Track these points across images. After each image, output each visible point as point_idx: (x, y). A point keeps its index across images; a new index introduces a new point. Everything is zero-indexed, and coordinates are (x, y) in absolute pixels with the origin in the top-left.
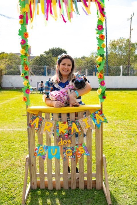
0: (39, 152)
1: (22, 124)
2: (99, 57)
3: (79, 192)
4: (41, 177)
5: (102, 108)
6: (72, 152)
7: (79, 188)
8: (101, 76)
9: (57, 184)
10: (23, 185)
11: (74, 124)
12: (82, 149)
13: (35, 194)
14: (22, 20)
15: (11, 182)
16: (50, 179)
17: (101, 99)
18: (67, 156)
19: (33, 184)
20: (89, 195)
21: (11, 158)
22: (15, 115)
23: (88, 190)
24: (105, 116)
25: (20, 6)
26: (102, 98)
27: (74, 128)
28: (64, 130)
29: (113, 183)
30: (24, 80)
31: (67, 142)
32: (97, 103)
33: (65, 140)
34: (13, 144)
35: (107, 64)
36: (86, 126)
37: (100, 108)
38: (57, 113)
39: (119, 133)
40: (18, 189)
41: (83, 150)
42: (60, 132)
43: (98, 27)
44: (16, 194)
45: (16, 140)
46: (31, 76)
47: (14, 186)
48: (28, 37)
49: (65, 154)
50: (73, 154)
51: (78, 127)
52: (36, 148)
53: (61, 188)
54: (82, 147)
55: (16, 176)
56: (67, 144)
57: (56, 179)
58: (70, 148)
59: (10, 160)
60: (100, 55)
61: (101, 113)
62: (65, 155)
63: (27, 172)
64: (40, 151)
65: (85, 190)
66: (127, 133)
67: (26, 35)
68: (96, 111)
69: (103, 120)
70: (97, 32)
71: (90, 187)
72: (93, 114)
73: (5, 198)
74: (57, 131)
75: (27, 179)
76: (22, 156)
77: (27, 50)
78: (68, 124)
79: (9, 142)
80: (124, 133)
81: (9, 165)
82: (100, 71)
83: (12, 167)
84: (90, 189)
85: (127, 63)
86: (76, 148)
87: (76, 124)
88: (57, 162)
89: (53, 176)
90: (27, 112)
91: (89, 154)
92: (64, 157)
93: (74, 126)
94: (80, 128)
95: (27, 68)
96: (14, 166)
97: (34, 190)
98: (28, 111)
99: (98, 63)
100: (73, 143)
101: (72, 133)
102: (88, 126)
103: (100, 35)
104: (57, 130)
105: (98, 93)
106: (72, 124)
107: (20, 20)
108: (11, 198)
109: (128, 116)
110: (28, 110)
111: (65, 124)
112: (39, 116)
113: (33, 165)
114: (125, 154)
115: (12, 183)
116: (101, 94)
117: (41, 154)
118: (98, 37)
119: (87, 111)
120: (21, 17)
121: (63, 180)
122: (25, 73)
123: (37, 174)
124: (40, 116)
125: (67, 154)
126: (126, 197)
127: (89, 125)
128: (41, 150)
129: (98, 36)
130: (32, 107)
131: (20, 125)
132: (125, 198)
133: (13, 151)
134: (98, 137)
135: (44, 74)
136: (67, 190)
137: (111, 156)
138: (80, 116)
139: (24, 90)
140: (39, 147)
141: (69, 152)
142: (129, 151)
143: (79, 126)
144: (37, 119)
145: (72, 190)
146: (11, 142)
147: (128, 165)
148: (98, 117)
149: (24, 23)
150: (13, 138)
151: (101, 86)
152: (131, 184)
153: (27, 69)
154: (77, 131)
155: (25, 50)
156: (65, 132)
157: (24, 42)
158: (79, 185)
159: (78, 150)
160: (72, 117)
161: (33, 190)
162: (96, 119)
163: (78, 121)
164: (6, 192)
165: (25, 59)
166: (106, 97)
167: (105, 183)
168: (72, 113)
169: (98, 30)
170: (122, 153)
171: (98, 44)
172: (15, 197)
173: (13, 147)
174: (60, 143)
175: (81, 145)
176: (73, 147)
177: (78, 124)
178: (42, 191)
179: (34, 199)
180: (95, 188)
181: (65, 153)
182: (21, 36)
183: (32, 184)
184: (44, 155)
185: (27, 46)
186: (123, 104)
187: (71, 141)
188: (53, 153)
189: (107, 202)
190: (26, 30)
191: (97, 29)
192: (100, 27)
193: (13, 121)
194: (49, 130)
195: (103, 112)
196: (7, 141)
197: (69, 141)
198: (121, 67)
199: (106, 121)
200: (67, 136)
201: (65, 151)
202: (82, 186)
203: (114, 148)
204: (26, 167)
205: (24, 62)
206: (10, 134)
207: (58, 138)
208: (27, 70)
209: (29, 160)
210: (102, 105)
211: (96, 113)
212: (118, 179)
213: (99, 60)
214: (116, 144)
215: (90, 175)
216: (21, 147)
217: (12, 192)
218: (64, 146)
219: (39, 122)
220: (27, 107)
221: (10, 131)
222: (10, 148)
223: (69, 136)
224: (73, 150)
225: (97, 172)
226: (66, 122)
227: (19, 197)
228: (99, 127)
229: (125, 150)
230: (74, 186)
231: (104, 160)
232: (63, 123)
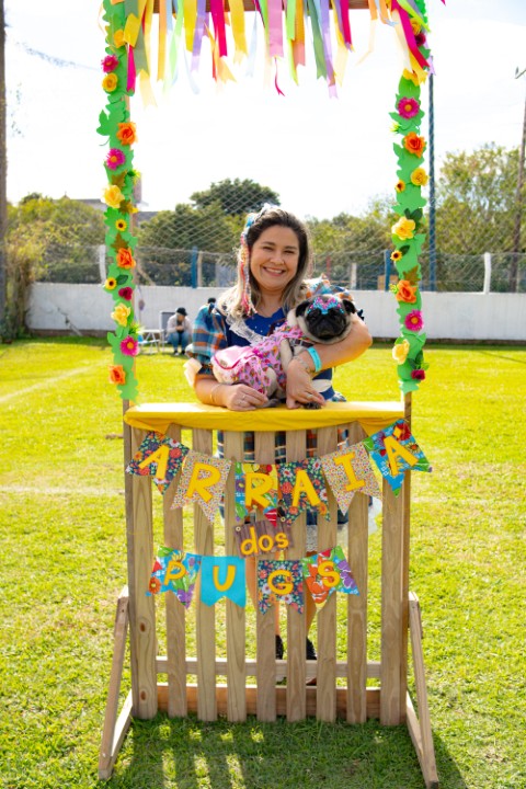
0: (169, 576)
1: (104, 469)
2: (403, 220)
3: (316, 733)
4: (174, 673)
5: (408, 416)
6: (293, 580)
7: (318, 719)
8: (407, 293)
9: (234, 701)
10: (104, 699)
11: (302, 475)
12: (330, 569)
13: (148, 736)
14: (114, 77)
15: (59, 689)
16: (207, 681)
17: (405, 381)
18: (275, 596)
19: (143, 698)
20: (352, 746)
21: (58, 598)
22: (79, 436)
23: (349, 726)
24: (421, 447)
25: (108, 24)
26: (409, 378)
27: (303, 489)
28: (263, 496)
29: (447, 704)
30: (117, 305)
31: (276, 544)
32: (390, 398)
33: (266, 533)
34: (68, 545)
35: (433, 247)
36: (350, 483)
37: (403, 416)
38: (240, 432)
39: (475, 511)
40: (84, 714)
41: (335, 574)
42: (248, 503)
43: (402, 105)
44: (79, 733)
45: (81, 530)
46: (142, 287)
47: (71, 702)
48: (133, 139)
49: (267, 588)
50: (295, 588)
51: (316, 488)
52: (157, 563)
53: (248, 715)
54: (331, 564)
55: (78, 665)
56: (274, 551)
57: (229, 682)
58: (287, 566)
59: (55, 605)
60: (407, 211)
61: (406, 435)
62: (266, 592)
63: (122, 652)
64: (172, 572)
65: (341, 726)
66: (503, 511)
67: (128, 133)
68: (387, 427)
69: (412, 459)
70: (394, 124)
71: (358, 714)
72: (375, 438)
73: (39, 748)
74: (238, 499)
75: (120, 678)
76: (101, 592)
77: (128, 191)
78: (279, 472)
79: (53, 539)
80: (493, 513)
81: (53, 626)
82: (404, 273)
83: (63, 633)
84: (358, 723)
85: (509, 242)
86: (309, 565)
87: (309, 474)
88: (235, 616)
89: (219, 669)
90: (125, 424)
91: (356, 591)
92: (261, 598)
93: (302, 483)
94: (324, 491)
95: (128, 257)
96: (71, 630)
97: (148, 720)
98: (130, 423)
99: (399, 246)
100: (296, 545)
101: (293, 508)
102: (355, 485)
103: (407, 137)
104: (238, 495)
105: (397, 359)
106: (295, 474)
107: (104, 75)
108: (59, 746)
109: (508, 447)
110: (129, 419)
111: (267, 474)
112: (171, 442)
113: (143, 628)
114: (495, 594)
115: (63, 694)
116: (408, 360)
117: (174, 583)
118: (400, 143)
119: (353, 426)
120: (110, 65)
121: (255, 686)
122: (121, 279)
123: (157, 662)
124: (175, 442)
125: (272, 588)
126: (497, 757)
127: (358, 479)
128: (175, 572)
129: (399, 139)
130: (146, 407)
131: (94, 473)
132: (491, 760)
133: (70, 572)
134: (392, 526)
135: (189, 281)
136: (271, 723)
137: (441, 601)
138: (326, 443)
139: (115, 341)
140: (168, 557)
141: (282, 580)
142: (510, 581)
143: (320, 483)
144: (163, 454)
145: (291, 724)
146: (60, 537)
147: (503, 635)
148: (394, 451)
149: (118, 87)
150: (67, 522)
151: (410, 332)
152: (516, 708)
153: (128, 263)
154: (314, 499)
155: (122, 189)
156: (268, 503)
157: (117, 160)
158: (315, 706)
159: (316, 575)
160: (296, 447)
161: (142, 720)
162: (387, 459)
163: (317, 465)
164: (40, 726)
165: (121, 226)
166: (426, 373)
167: (414, 703)
168: (296, 431)
169: (401, 118)
170: (482, 587)
171: (398, 172)
172: (75, 745)
173: (67, 556)
174: (248, 547)
175: (327, 554)
176: (298, 562)
177: (319, 475)
178: (176, 724)
179: (145, 753)
180: (378, 720)
181: (266, 585)
182: (108, 137)
183: (139, 697)
184: (186, 589)
185: (131, 174)
186: (493, 403)
187: (290, 539)
188: (222, 584)
189: (421, 773)
190: (126, 114)
191: (398, 112)
192: (408, 107)
193: (70, 458)
194: (207, 496)
195: (414, 432)
196: (45, 533)
197: (281, 537)
198: (487, 257)
199: (423, 465)
200: (274, 517)
201: (267, 577)
202: (326, 712)
203: (453, 568)
204: (117, 633)
205: (119, 236)
206: (56, 508)
207: (242, 526)
208: (127, 267)
209: (129, 608)
210: (408, 405)
211: (387, 433)
212: (466, 689)
213: (401, 230)
214: (460, 553)
215: (359, 669)
216: (100, 560)
217: (62, 727)
218: (264, 558)
219: (169, 461)
220: (126, 406)
221: (59, 495)
222: (56, 562)
223: (283, 519)
224: (295, 572)
225: (386, 658)
226: (274, 466)
227: (89, 744)
228: (398, 489)
229: (497, 579)
230: (296, 709)
231: (414, 612)
232: (259, 471)
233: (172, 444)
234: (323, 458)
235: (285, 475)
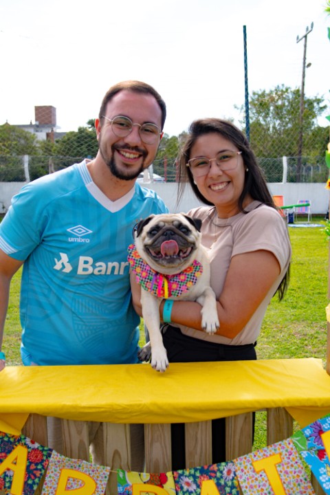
11: (209, 487)
78: (176, 482)
87: (218, 485)
106: (199, 486)
111: (161, 486)
112: (28, 441)
124: (33, 442)
144: (20, 454)
160: (199, 445)
162: (327, 465)
163: (229, 472)
168: (197, 423)
177: (233, 487)
219: (28, 468)
226: (169, 474)
232: (150, 482)
233: (30, 445)
234: (237, 461)
235: (185, 488)
